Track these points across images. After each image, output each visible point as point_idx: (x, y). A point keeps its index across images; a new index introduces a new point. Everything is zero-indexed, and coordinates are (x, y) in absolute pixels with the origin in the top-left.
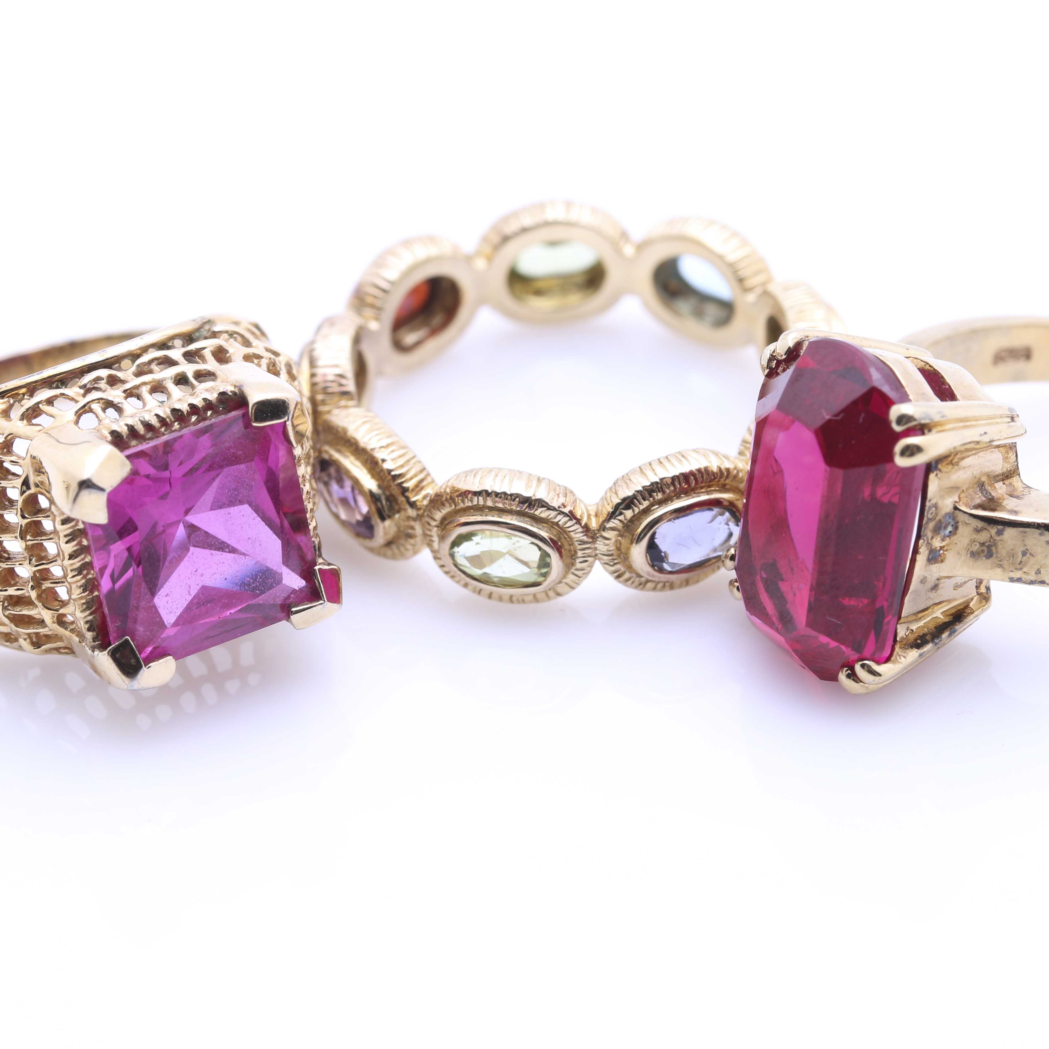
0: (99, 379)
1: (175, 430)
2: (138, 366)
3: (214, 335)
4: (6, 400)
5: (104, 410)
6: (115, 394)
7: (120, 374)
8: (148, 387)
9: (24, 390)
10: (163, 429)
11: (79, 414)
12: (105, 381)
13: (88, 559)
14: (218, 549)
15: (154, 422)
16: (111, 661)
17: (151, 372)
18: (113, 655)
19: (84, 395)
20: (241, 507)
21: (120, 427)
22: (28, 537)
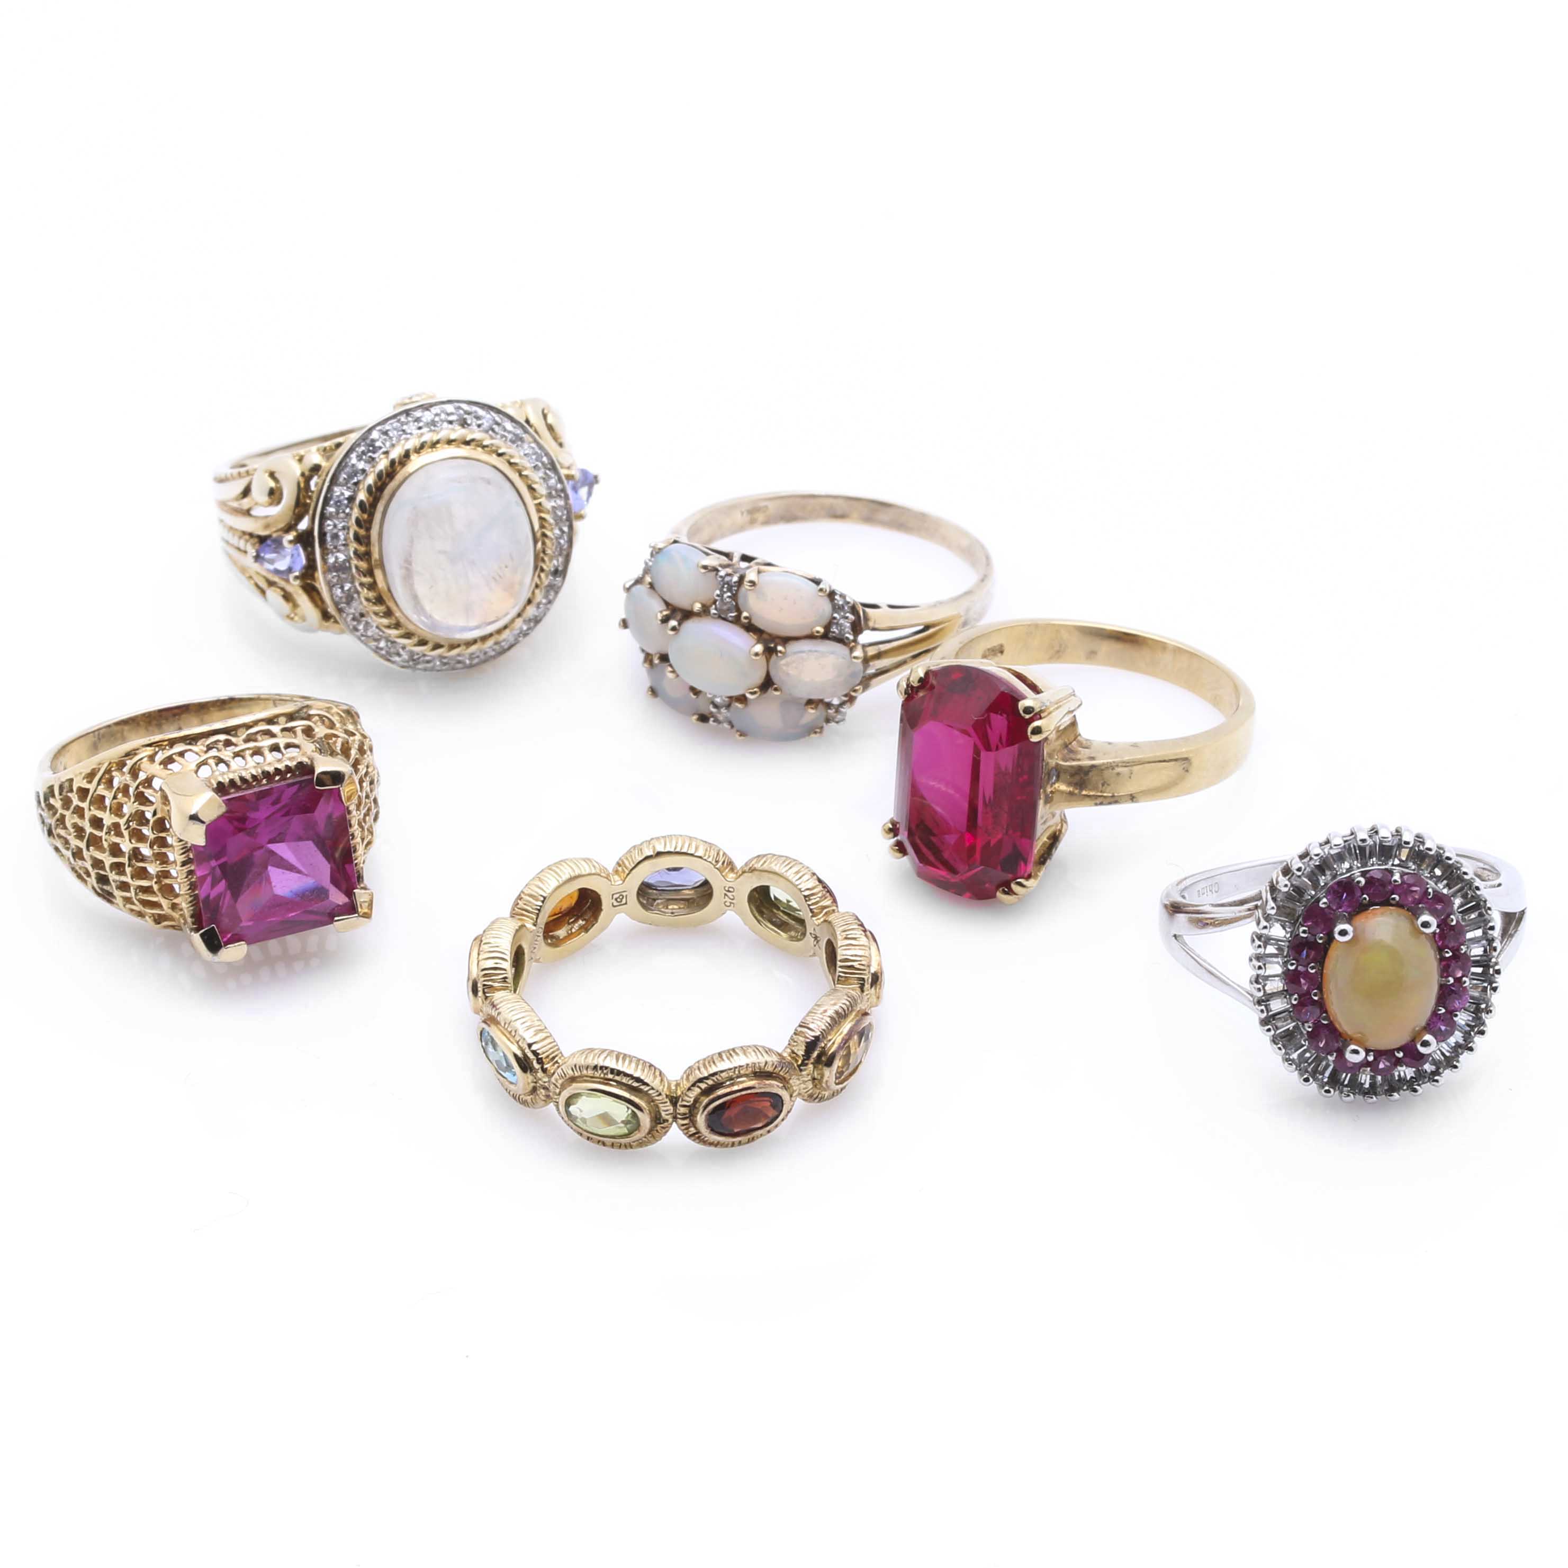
0: (219, 741)
1: (264, 785)
2: (248, 735)
3: (309, 717)
4: (153, 748)
5: (217, 764)
6: (227, 754)
7: (234, 740)
8: (251, 752)
9: (166, 743)
10: (254, 783)
11: (199, 766)
12: (221, 743)
13: (192, 868)
14: (287, 869)
15: (248, 777)
16: (201, 940)
17: (256, 740)
18: (202, 936)
19: (206, 752)
20: (307, 842)
21: (224, 779)
22: (155, 847)
